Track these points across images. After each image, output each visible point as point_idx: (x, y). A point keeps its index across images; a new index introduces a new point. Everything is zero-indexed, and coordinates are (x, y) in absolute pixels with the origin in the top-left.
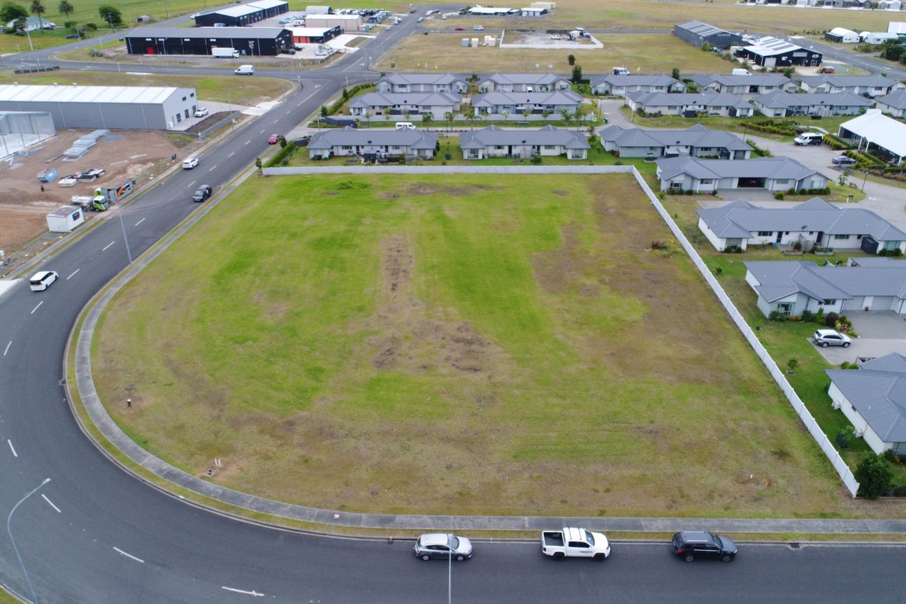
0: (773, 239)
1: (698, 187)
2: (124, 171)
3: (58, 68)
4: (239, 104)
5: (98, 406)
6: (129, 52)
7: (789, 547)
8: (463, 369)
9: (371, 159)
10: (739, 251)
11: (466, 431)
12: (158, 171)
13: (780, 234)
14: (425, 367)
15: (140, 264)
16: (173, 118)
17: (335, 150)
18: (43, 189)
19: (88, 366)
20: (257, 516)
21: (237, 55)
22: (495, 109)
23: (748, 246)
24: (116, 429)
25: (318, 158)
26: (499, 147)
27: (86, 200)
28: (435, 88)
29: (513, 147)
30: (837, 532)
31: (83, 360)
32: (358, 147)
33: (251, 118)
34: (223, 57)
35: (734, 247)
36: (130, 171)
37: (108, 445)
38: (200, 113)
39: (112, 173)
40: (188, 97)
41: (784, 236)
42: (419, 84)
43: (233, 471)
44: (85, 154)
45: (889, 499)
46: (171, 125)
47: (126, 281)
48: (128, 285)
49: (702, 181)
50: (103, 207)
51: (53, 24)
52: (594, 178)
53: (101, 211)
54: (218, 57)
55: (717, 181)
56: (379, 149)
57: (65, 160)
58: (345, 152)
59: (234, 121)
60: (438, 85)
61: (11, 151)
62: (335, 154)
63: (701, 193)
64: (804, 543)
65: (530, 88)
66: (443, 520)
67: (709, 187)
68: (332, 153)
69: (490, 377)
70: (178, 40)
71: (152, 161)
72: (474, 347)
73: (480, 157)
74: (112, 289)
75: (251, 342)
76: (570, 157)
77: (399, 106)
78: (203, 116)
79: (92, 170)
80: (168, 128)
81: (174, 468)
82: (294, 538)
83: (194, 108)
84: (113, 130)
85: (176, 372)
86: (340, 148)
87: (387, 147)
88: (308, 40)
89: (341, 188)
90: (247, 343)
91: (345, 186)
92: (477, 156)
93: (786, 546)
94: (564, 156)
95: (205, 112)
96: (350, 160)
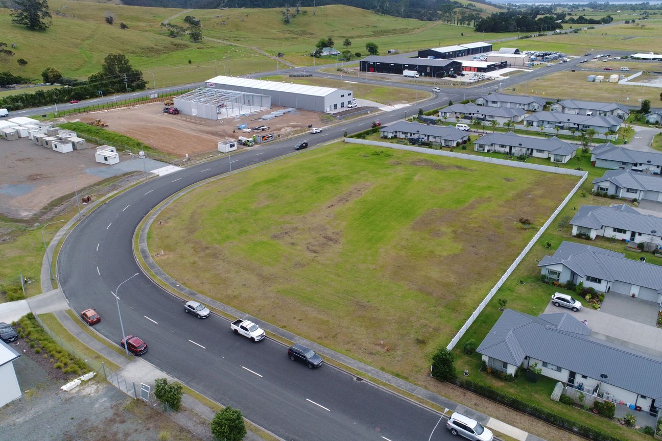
0: (627, 236)
1: (622, 194)
2: (280, 129)
3: (311, 75)
4: (383, 104)
5: (151, 221)
6: (360, 70)
7: (355, 379)
8: (310, 250)
9: (414, 142)
10: (588, 238)
11: (272, 275)
12: (296, 132)
13: (633, 234)
14: (293, 244)
15: (236, 172)
16: (331, 106)
17: (398, 134)
18: (234, 132)
19: (166, 206)
20: (152, 275)
21: (418, 76)
22: (541, 123)
23: (597, 237)
24: (147, 230)
25: (385, 137)
26: (503, 146)
27: (244, 139)
28: (518, 106)
29: (513, 147)
30: (392, 384)
31: (168, 203)
32: (411, 134)
33: (382, 111)
34: (409, 77)
35: (585, 235)
36: (283, 130)
37: (137, 235)
38: (350, 105)
39: (272, 129)
40: (346, 95)
41: (637, 236)
42: (507, 102)
43: (165, 258)
44: (272, 119)
45: (451, 385)
46: (328, 109)
47: (221, 178)
48: (221, 179)
49: (628, 190)
50: (250, 144)
51: (339, 52)
52: (549, 176)
53: (249, 146)
54: (406, 76)
55: (642, 193)
56: (423, 136)
57: (260, 120)
58: (403, 136)
59: (369, 112)
60: (520, 104)
61: (242, 114)
62: (398, 137)
63: (624, 200)
64: (366, 380)
65: (590, 113)
66: (213, 302)
67: (632, 196)
68: (395, 136)
69: (315, 257)
70: (387, 64)
71: (300, 126)
72: (330, 243)
73: (486, 151)
74: (212, 179)
75: (234, 213)
76: (552, 160)
77: (473, 114)
78: (352, 107)
79: (263, 126)
80: (325, 111)
81: (147, 250)
82: (155, 287)
83: (349, 102)
84: (298, 109)
85: (192, 217)
86: (401, 133)
87: (428, 136)
88: (476, 69)
89: (373, 154)
90: (232, 213)
91: (377, 154)
92: (484, 150)
93: (353, 377)
94: (549, 158)
95: (355, 105)
96: (400, 141)
